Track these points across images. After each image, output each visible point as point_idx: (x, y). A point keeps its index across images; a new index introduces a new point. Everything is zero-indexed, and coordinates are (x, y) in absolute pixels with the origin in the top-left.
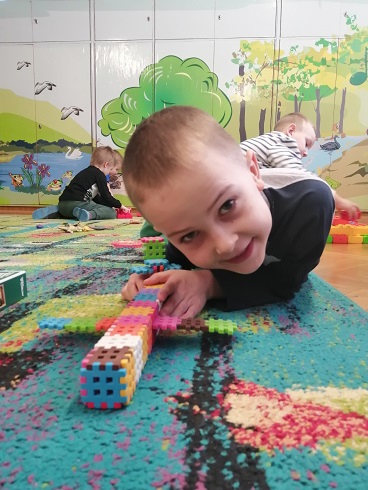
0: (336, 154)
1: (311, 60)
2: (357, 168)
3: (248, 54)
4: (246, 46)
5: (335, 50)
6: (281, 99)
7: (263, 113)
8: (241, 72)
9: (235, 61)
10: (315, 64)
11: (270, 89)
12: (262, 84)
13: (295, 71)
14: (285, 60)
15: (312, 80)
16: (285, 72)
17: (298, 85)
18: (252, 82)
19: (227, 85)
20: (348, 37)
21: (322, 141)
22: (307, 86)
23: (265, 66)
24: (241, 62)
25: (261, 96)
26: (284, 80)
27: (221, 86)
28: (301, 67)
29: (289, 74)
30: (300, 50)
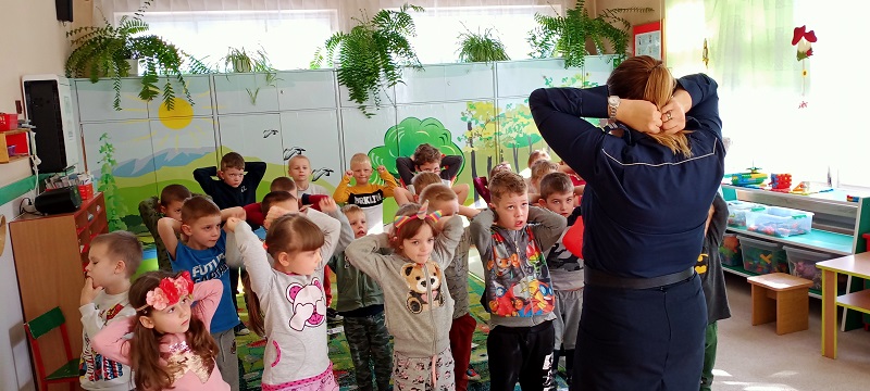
3: (474, 112)
4: (472, 107)
6: (503, 147)
7: (490, 159)
8: (470, 128)
9: (464, 119)
11: (493, 140)
12: (487, 136)
13: (510, 124)
14: (503, 115)
15: (524, 130)
16: (504, 125)
17: (514, 135)
18: (479, 135)
19: (459, 139)
22: (521, 135)
23: (488, 122)
24: (468, 120)
25: (487, 146)
26: (504, 132)
27: (454, 140)
28: (516, 120)
29: (507, 126)
30: (514, 107)
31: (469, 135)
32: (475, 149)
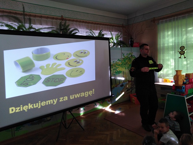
0: (123, 87)
1: (117, 64)
2: (127, 90)
5: (121, 62)
10: (118, 66)
14: (112, 65)
15: (117, 69)
17: (115, 71)
20: (123, 58)
21: (120, 85)
22: (117, 71)
26: (112, 70)
28: (115, 66)
29: (113, 68)
30: (115, 62)
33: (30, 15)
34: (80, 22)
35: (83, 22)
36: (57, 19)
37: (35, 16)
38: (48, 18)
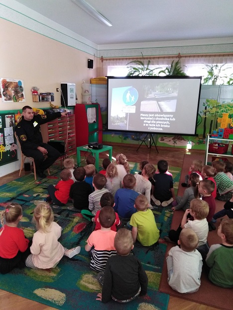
31: (205, 111)
32: (207, 117)
33: (150, 58)
34: (198, 56)
35: (202, 56)
36: (173, 57)
37: (154, 58)
38: (164, 57)
